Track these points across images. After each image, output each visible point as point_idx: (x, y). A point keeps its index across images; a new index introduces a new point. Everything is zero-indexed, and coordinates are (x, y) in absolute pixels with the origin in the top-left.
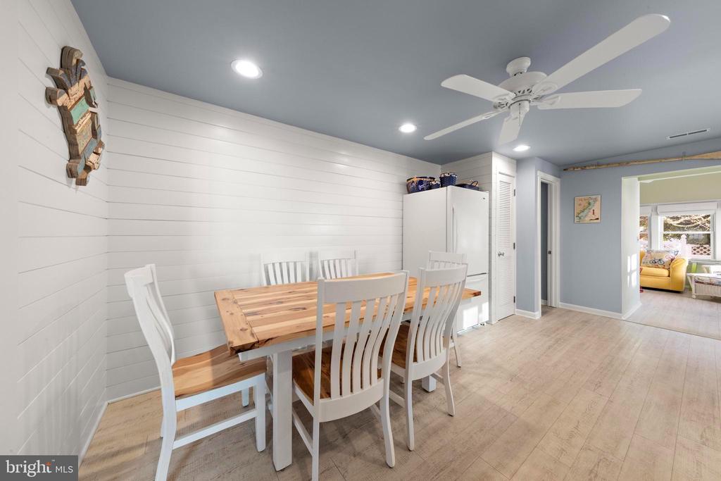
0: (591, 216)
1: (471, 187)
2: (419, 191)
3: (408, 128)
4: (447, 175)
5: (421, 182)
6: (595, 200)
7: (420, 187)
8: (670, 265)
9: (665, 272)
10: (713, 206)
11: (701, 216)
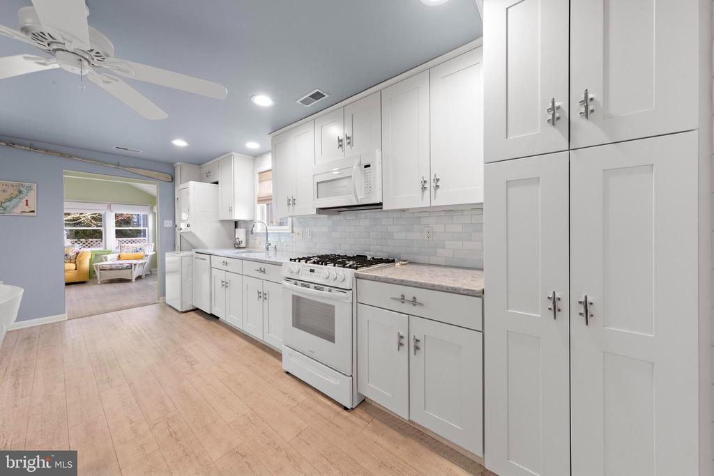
0: (23, 207)
6: (30, 189)
8: (76, 259)
9: (73, 266)
10: (105, 206)
11: (88, 214)
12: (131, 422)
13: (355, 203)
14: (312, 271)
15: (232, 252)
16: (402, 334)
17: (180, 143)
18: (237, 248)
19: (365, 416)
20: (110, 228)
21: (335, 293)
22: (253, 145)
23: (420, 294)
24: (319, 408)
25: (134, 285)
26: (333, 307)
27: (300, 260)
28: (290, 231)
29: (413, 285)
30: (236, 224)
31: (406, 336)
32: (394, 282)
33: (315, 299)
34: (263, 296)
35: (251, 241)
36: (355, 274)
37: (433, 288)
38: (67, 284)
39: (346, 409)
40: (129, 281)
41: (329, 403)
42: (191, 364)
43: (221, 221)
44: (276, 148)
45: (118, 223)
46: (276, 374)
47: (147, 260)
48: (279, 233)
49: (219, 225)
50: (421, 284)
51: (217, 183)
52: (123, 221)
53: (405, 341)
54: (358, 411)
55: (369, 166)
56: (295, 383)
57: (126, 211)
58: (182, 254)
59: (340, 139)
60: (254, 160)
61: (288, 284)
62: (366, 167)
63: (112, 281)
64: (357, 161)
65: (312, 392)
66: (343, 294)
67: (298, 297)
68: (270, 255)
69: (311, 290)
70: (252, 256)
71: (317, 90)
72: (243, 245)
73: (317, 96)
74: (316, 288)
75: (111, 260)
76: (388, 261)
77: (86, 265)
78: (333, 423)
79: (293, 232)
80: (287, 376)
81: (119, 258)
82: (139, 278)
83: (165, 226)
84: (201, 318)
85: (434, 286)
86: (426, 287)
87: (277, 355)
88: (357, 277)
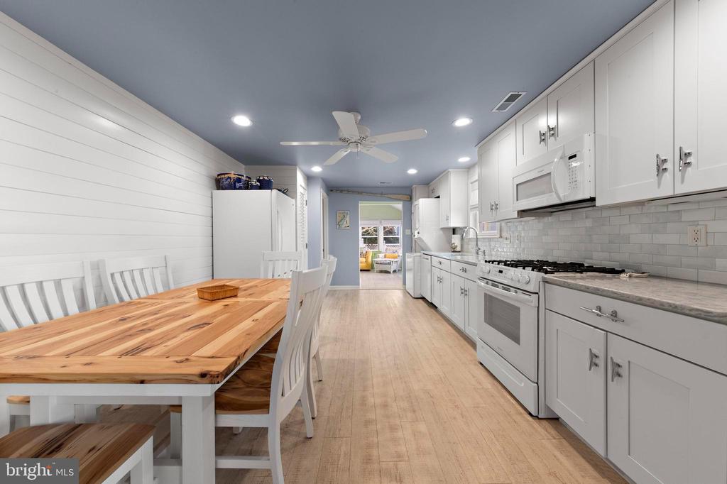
0: (345, 225)
1: (283, 192)
2: (235, 188)
3: (242, 121)
4: (266, 178)
5: (239, 180)
6: (347, 214)
7: (238, 185)
8: (365, 256)
9: (364, 260)
10: (378, 222)
11: (372, 228)
12: (379, 349)
13: (557, 202)
14: (501, 272)
15: (447, 255)
16: (595, 351)
17: (412, 171)
18: (453, 252)
19: (553, 432)
20: (381, 236)
21: (521, 295)
22: (464, 160)
23: (622, 308)
24: (502, 401)
25: (392, 276)
26: (519, 309)
27: (493, 262)
28: (499, 236)
29: (612, 295)
30: (454, 231)
31: (602, 355)
32: (596, 292)
33: (502, 299)
34: (464, 292)
35: (465, 246)
36: (543, 278)
37: (639, 302)
38: (361, 270)
39: (530, 414)
40: (389, 273)
41: (514, 402)
42: (414, 331)
43: (442, 229)
44: (482, 159)
45: (386, 233)
46: (471, 361)
47: (399, 259)
48: (490, 238)
49: (441, 232)
50: (623, 295)
51: (439, 197)
52: (389, 231)
53: (601, 362)
54: (545, 423)
55: (575, 156)
56: (485, 373)
57: (389, 225)
58: (415, 254)
59: (542, 132)
60: (468, 171)
61: (482, 284)
62: (570, 158)
63: (381, 272)
64: (560, 154)
65: (500, 387)
66: (527, 297)
67: (491, 296)
68: (480, 258)
69: (500, 290)
70: (466, 259)
71: (510, 94)
72: (458, 249)
73: (512, 98)
74: (504, 289)
75: (381, 258)
76: (613, 271)
77: (370, 260)
78: (511, 417)
79: (501, 237)
80: (480, 365)
81: (385, 257)
82: (395, 271)
83: (407, 234)
84: (425, 305)
85: (641, 299)
86: (631, 300)
87: (474, 345)
88: (546, 281)
